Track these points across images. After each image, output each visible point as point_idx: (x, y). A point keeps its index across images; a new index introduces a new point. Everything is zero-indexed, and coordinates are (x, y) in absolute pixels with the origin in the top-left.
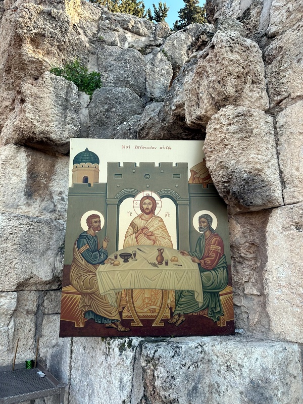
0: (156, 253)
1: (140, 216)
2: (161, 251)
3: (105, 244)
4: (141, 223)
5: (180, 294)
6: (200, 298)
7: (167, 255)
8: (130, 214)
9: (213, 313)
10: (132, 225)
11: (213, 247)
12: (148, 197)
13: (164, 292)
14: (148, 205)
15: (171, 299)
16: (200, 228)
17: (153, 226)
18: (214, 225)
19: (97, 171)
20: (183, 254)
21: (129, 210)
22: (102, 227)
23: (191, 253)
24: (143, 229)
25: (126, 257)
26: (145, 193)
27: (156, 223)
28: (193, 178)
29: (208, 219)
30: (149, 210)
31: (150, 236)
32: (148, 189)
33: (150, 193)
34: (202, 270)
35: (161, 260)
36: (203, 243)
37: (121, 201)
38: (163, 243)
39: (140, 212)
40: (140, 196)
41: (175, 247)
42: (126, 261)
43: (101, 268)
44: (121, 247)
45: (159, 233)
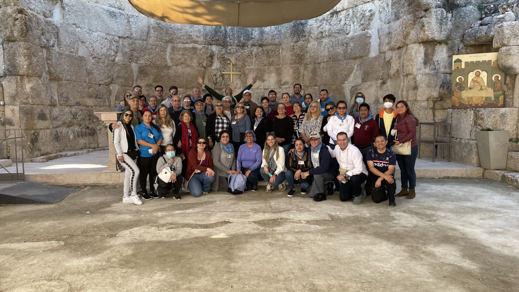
0: (480, 87)
1: (475, 77)
2: (481, 87)
3: (464, 85)
4: (475, 79)
5: (487, 98)
6: (493, 99)
7: (483, 88)
8: (472, 77)
9: (497, 103)
10: (473, 80)
11: (498, 85)
12: (478, 71)
13: (482, 97)
14: (478, 73)
15: (484, 99)
16: (495, 80)
17: (479, 80)
18: (499, 79)
19: (461, 65)
20: (488, 87)
21: (471, 76)
22: (463, 80)
23: (491, 87)
24: (476, 81)
25: (470, 89)
26: (477, 70)
27: (480, 79)
28: (493, 65)
29: (498, 77)
30: (478, 75)
31: (478, 83)
32: (478, 69)
33: (478, 70)
34: (494, 91)
35: (481, 89)
36: (495, 84)
37: (469, 73)
38: (482, 84)
39: (475, 76)
40: (475, 71)
41: (486, 85)
42: (470, 90)
43: (463, 92)
44: (469, 86)
45: (481, 82)
